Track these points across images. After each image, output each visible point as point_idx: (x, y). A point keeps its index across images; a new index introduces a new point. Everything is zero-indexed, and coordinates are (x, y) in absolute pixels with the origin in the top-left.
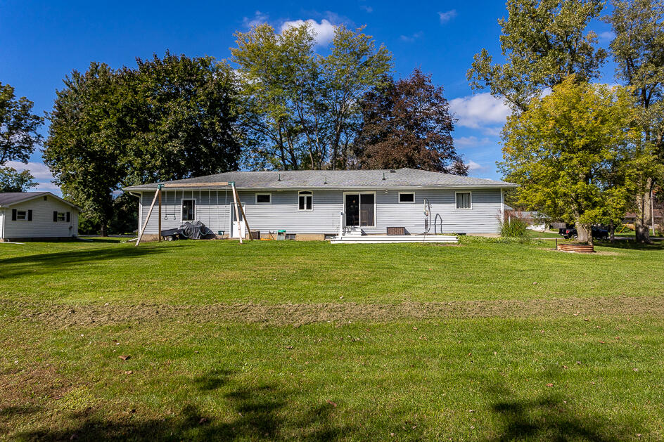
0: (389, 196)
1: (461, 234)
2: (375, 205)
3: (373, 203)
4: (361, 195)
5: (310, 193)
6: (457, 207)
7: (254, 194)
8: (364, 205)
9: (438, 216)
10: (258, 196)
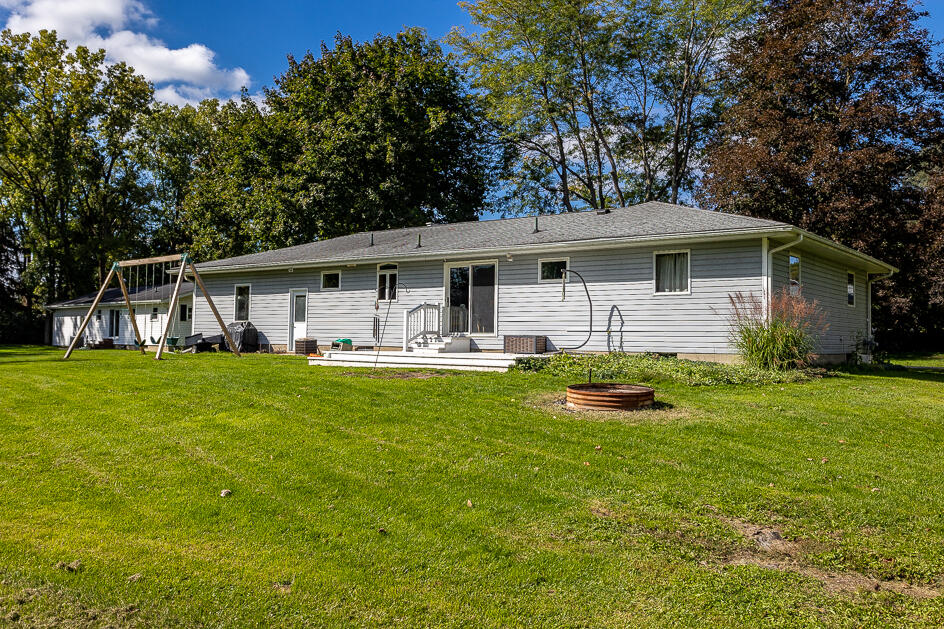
0: (521, 268)
1: (666, 355)
2: (496, 287)
3: (493, 285)
4: (474, 267)
5: (395, 267)
6: (658, 290)
7: (320, 272)
8: (478, 288)
9: (616, 313)
10: (325, 276)
